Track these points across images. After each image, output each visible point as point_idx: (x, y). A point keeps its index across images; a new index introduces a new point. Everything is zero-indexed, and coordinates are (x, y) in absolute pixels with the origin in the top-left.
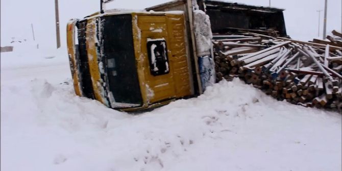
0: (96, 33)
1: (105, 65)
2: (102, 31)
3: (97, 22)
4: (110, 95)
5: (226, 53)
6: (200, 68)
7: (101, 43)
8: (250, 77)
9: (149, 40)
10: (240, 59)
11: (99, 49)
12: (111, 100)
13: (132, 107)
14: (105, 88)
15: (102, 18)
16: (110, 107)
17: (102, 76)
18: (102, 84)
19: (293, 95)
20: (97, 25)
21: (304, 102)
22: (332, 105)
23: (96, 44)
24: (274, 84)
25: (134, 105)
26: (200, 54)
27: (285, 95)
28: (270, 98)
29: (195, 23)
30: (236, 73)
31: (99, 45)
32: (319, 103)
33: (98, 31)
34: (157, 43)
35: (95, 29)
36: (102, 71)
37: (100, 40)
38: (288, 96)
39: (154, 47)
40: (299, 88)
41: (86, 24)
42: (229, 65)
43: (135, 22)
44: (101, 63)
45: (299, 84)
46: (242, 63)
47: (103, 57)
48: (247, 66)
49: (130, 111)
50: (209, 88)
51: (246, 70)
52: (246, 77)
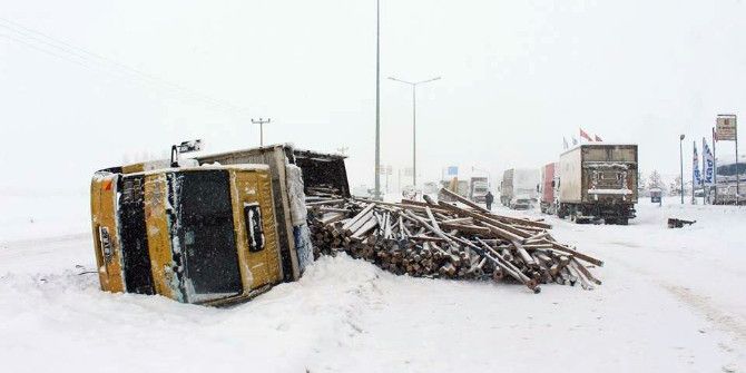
0: (167, 195)
1: (182, 241)
2: (178, 191)
3: (168, 179)
4: (188, 284)
5: (324, 220)
6: (297, 241)
7: (178, 209)
8: (358, 250)
9: (246, 204)
10: (345, 228)
11: (173, 218)
12: (188, 292)
13: (225, 298)
14: (180, 276)
15: (177, 174)
16: (186, 301)
17: (176, 257)
18: (175, 269)
19: (417, 267)
20: (170, 184)
21: (430, 273)
22: (460, 274)
23: (169, 211)
24: (391, 256)
25: (228, 295)
26: (297, 223)
27: (405, 267)
28: (387, 273)
29: (289, 182)
30: (340, 246)
31: (173, 212)
32: (447, 273)
33: (171, 190)
34: (253, 208)
35: (167, 188)
36: (177, 250)
37: (176, 206)
38: (409, 268)
39: (251, 213)
40: (423, 257)
41: (143, 182)
42: (331, 236)
43: (233, 180)
44: (176, 239)
45: (422, 253)
46: (348, 233)
47: (179, 230)
48: (355, 236)
49: (221, 304)
50: (309, 268)
51: (354, 242)
52: (354, 250)
